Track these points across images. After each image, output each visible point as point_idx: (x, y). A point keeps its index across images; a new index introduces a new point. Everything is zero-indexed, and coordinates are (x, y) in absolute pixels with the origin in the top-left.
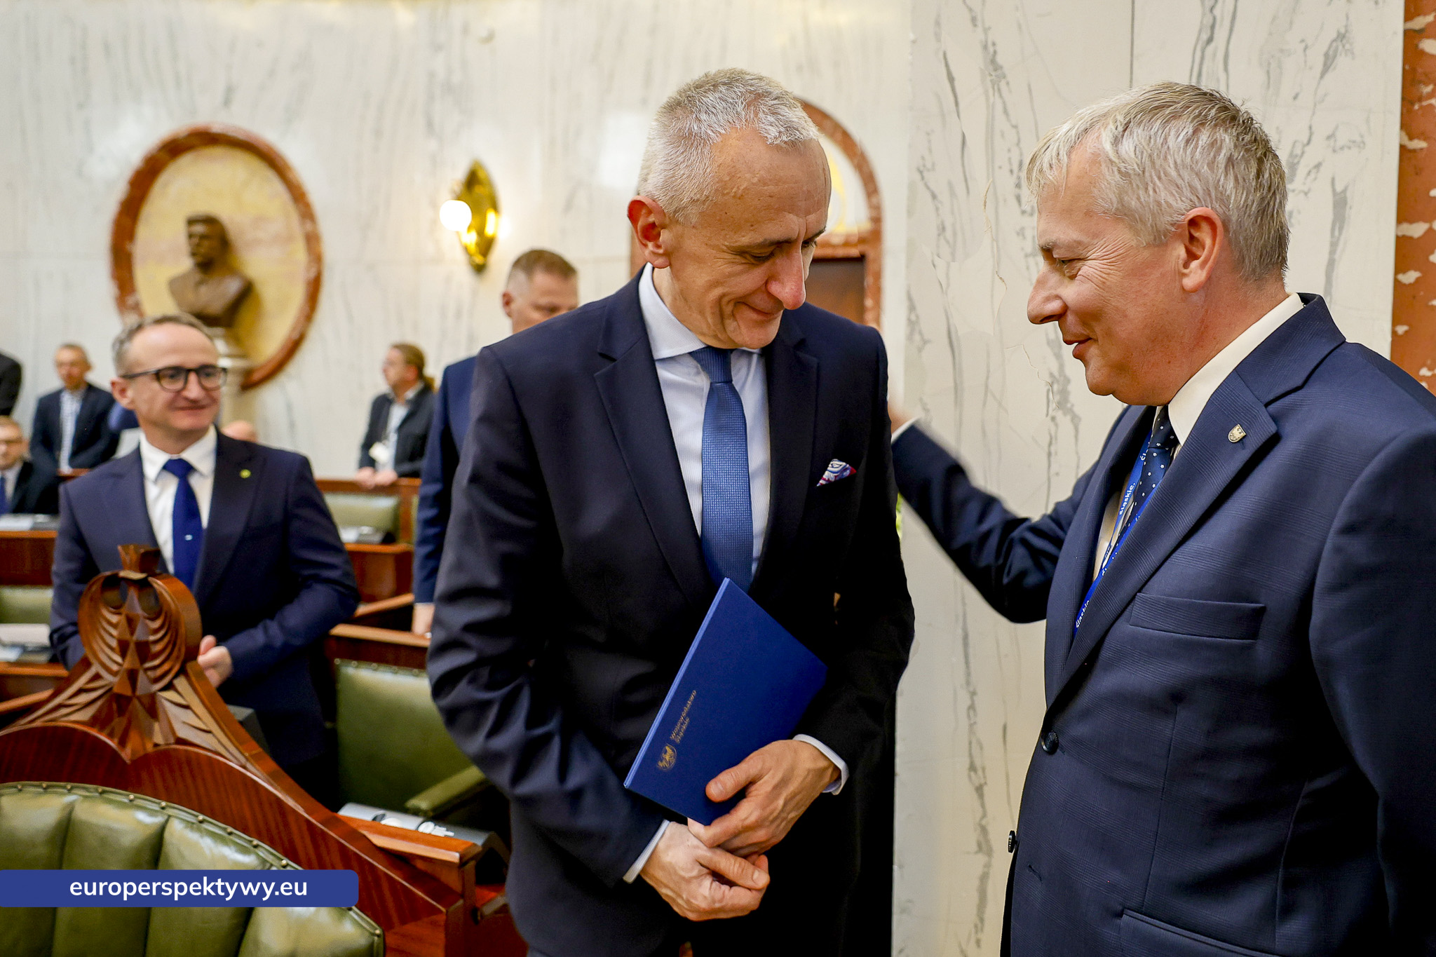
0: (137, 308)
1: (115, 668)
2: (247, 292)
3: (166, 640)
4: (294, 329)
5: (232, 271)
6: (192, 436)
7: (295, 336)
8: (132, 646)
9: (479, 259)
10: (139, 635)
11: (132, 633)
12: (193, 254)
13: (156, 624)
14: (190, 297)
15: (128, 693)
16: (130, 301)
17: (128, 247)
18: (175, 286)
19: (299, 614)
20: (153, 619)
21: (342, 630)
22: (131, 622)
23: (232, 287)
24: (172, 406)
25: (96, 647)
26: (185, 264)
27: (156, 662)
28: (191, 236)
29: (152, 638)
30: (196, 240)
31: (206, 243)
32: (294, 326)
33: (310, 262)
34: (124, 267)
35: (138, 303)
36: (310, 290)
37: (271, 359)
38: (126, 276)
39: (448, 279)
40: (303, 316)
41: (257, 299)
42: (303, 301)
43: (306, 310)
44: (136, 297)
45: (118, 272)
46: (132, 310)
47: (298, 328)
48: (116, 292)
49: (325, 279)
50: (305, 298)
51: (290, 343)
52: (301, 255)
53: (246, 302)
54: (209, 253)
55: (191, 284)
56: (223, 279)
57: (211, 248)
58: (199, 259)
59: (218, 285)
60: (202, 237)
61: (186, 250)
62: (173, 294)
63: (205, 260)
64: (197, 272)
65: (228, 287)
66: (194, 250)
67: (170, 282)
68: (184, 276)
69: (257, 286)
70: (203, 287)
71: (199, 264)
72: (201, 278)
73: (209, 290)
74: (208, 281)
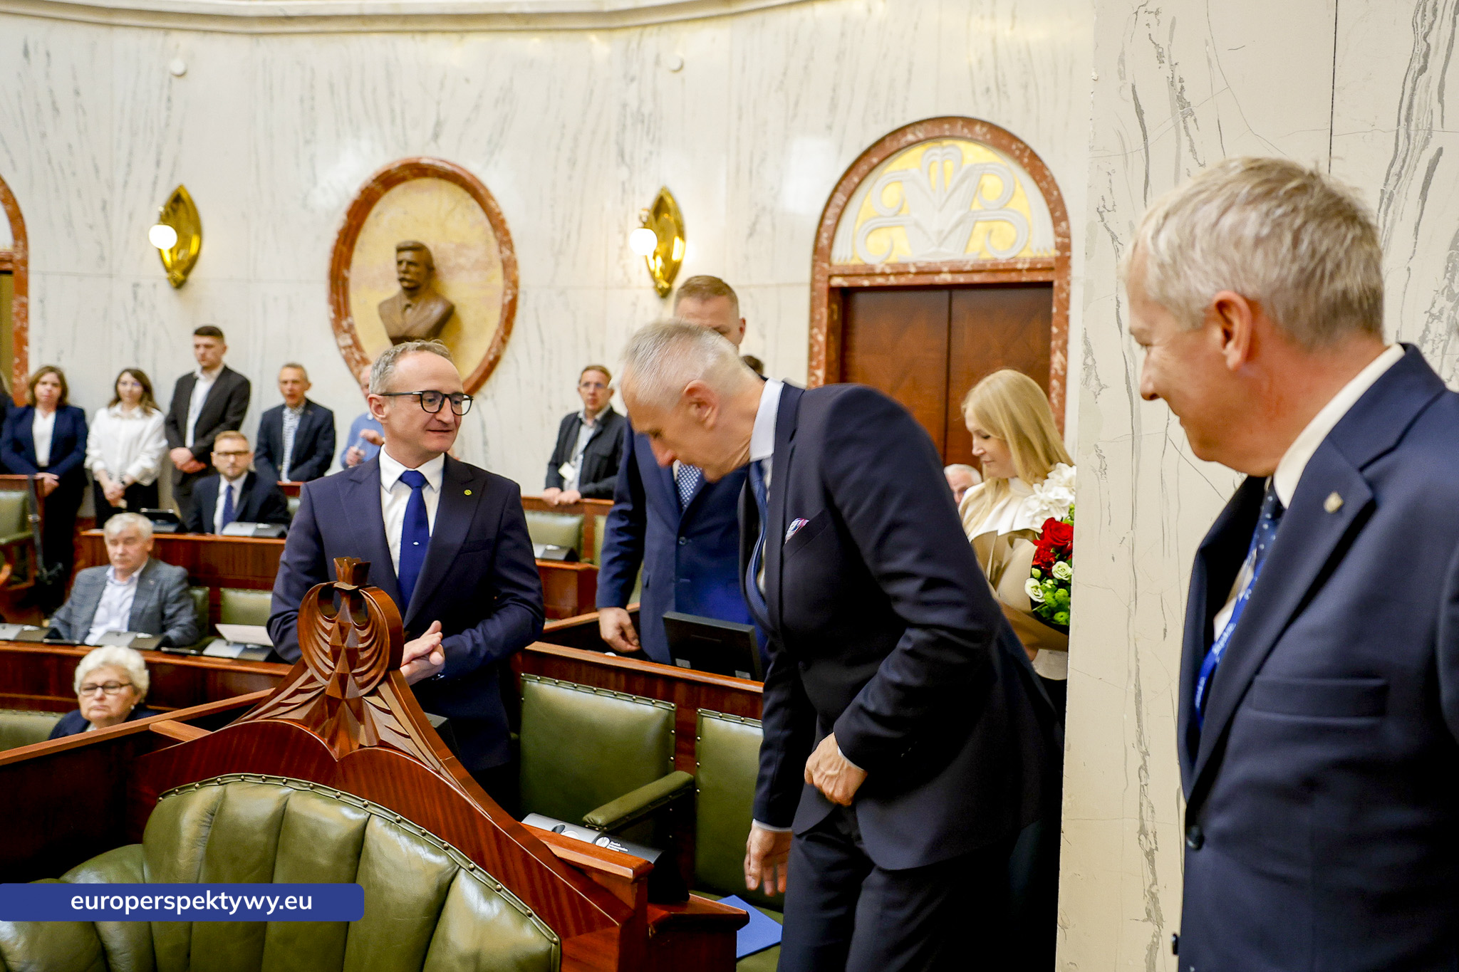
0: (350, 330)
1: (328, 672)
2: (449, 315)
3: (373, 648)
4: (490, 351)
5: (437, 296)
6: (428, 456)
7: (491, 357)
8: (343, 653)
9: (666, 285)
10: (350, 642)
11: (343, 641)
12: (402, 280)
13: (364, 633)
14: (398, 320)
15: (339, 697)
16: (345, 324)
17: (345, 272)
18: (385, 309)
19: (497, 627)
20: (362, 629)
21: (537, 646)
22: (343, 629)
23: (436, 310)
24: (427, 429)
25: (312, 652)
26: (396, 289)
27: (364, 669)
28: (400, 263)
29: (361, 646)
30: (403, 267)
31: (412, 269)
32: (490, 348)
33: (506, 287)
34: (341, 292)
35: (351, 326)
36: (506, 314)
37: (468, 380)
38: (341, 300)
39: (634, 304)
40: (498, 339)
41: (458, 322)
42: (500, 325)
43: (501, 333)
44: (350, 320)
45: (335, 296)
46: (345, 332)
47: (494, 350)
48: (333, 315)
49: (520, 303)
50: (501, 322)
51: (486, 364)
52: (498, 281)
53: (448, 326)
54: (415, 278)
55: (399, 308)
56: (427, 302)
57: (418, 274)
58: (406, 284)
59: (422, 308)
60: (410, 263)
61: (396, 275)
62: (382, 317)
63: (412, 285)
64: (404, 297)
65: (432, 310)
66: (402, 275)
67: (381, 306)
68: (393, 300)
69: (458, 310)
70: (409, 311)
71: (406, 289)
72: (408, 302)
73: (415, 313)
74: (414, 305)
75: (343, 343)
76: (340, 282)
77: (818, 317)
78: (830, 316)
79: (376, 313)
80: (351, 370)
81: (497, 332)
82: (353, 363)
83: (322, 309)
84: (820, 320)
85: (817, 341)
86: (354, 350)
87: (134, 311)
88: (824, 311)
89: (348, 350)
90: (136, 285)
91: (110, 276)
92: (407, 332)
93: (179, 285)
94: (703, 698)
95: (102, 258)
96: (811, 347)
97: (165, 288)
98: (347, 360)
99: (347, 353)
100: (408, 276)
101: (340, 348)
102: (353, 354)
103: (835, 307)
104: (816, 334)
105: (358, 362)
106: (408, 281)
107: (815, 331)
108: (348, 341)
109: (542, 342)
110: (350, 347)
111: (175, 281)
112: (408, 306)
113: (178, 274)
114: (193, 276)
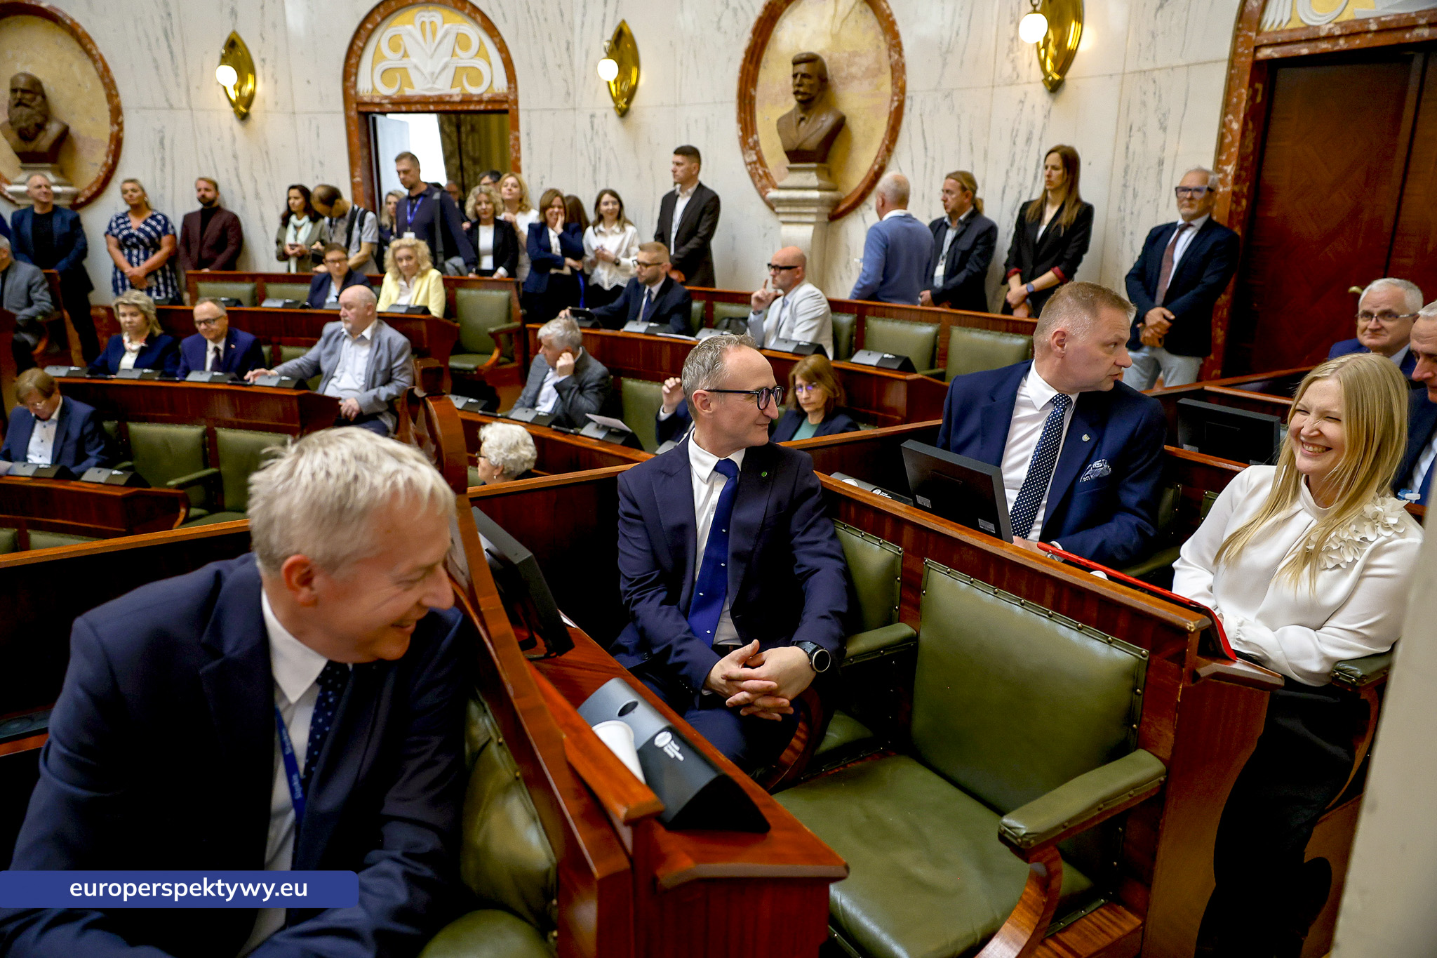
0: (755, 146)
2: (840, 126)
5: (829, 107)
7: (876, 167)
12: (796, 93)
14: (793, 134)
16: (750, 140)
17: (752, 90)
18: (783, 125)
23: (826, 122)
26: (792, 103)
28: (795, 76)
30: (798, 79)
31: (806, 82)
32: (877, 157)
33: (894, 94)
34: (748, 109)
35: (756, 143)
36: (891, 122)
37: (855, 191)
38: (749, 118)
39: (1022, 102)
40: (884, 148)
41: (849, 131)
42: (886, 134)
43: (887, 142)
44: (755, 137)
45: (743, 115)
46: (751, 149)
47: (880, 159)
48: (740, 133)
49: (906, 110)
50: (887, 132)
51: (872, 174)
52: (887, 88)
53: (839, 136)
54: (808, 91)
55: (794, 124)
56: (819, 114)
57: (811, 87)
58: (800, 97)
59: (815, 121)
60: (804, 76)
61: (792, 90)
62: (780, 132)
63: (805, 97)
64: (799, 111)
65: (823, 122)
66: (796, 88)
67: (779, 121)
68: (789, 115)
69: (848, 120)
70: (803, 124)
71: (800, 102)
72: (802, 115)
73: (807, 126)
74: (807, 118)
75: (748, 160)
76: (747, 102)
78: (1252, 97)
79: (775, 127)
80: (755, 185)
81: (883, 141)
82: (757, 178)
83: (732, 129)
85: (1231, 130)
86: (758, 165)
87: (592, 139)
89: (753, 166)
90: (592, 116)
91: (575, 109)
92: (801, 144)
93: (623, 113)
94: (931, 547)
95: (568, 94)
96: (1221, 137)
97: (613, 116)
98: (752, 175)
99: (752, 169)
100: (801, 89)
101: (747, 164)
102: (757, 169)
104: (1231, 121)
105: (761, 177)
106: (804, 94)
108: (753, 157)
109: (926, 149)
110: (755, 163)
111: (620, 110)
112: (802, 119)
113: (622, 104)
114: (635, 104)
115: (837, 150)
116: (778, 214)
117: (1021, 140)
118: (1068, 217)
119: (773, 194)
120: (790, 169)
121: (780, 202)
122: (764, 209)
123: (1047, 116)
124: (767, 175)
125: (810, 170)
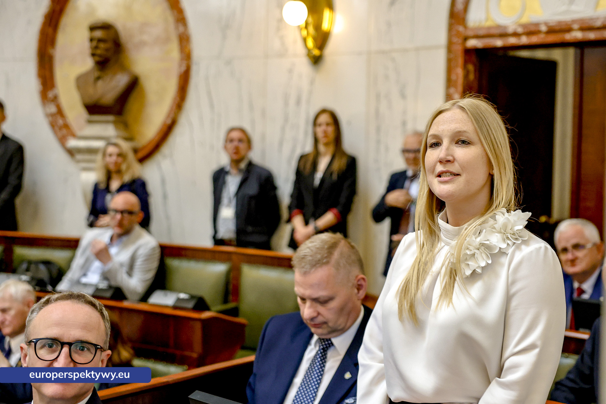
0: (55, 99)
2: (134, 85)
4: (168, 116)
5: (124, 68)
7: (169, 122)
9: (316, 52)
12: (93, 55)
14: (91, 90)
16: (50, 95)
17: (50, 51)
18: (81, 82)
23: (122, 81)
26: (90, 63)
28: (91, 40)
30: (95, 43)
31: (102, 45)
32: (168, 113)
33: (182, 59)
34: (48, 67)
35: (56, 97)
36: (180, 83)
38: (48, 74)
39: (290, 71)
40: (175, 105)
41: (142, 90)
42: (177, 93)
43: (177, 100)
44: (54, 91)
45: (42, 71)
46: (51, 102)
47: (171, 115)
48: (40, 88)
49: (193, 73)
50: (177, 90)
51: (165, 128)
52: (175, 53)
53: (134, 94)
54: (104, 54)
55: (92, 81)
56: (115, 74)
57: (107, 50)
58: (97, 59)
59: (111, 79)
60: (100, 40)
61: (89, 52)
62: (78, 88)
63: (102, 59)
64: (96, 70)
65: (118, 80)
66: (94, 51)
67: (78, 79)
68: (87, 74)
69: (141, 80)
70: (100, 82)
71: (97, 63)
72: (99, 74)
73: (104, 84)
74: (103, 76)
75: (49, 111)
76: (46, 60)
77: (454, 77)
78: (466, 76)
80: (56, 134)
81: (174, 99)
82: (57, 128)
83: (33, 84)
84: (456, 81)
86: (58, 117)
88: (459, 72)
89: (53, 117)
92: (98, 100)
98: (53, 125)
99: (52, 120)
100: (99, 52)
101: (47, 115)
102: (57, 121)
103: (471, 67)
104: (453, 94)
105: (61, 127)
106: (100, 56)
107: (452, 90)
108: (53, 109)
109: (212, 106)
110: (55, 114)
112: (98, 78)
115: (132, 105)
116: (78, 161)
117: (292, 101)
118: (339, 164)
119: (72, 143)
120: (90, 122)
121: (80, 151)
122: (63, 156)
123: (312, 82)
124: (66, 126)
125: (107, 122)
